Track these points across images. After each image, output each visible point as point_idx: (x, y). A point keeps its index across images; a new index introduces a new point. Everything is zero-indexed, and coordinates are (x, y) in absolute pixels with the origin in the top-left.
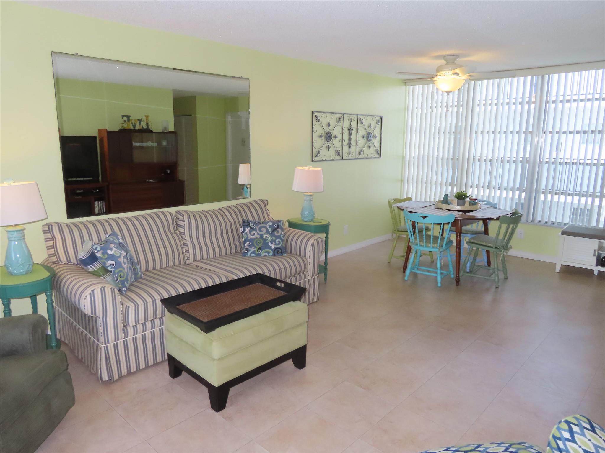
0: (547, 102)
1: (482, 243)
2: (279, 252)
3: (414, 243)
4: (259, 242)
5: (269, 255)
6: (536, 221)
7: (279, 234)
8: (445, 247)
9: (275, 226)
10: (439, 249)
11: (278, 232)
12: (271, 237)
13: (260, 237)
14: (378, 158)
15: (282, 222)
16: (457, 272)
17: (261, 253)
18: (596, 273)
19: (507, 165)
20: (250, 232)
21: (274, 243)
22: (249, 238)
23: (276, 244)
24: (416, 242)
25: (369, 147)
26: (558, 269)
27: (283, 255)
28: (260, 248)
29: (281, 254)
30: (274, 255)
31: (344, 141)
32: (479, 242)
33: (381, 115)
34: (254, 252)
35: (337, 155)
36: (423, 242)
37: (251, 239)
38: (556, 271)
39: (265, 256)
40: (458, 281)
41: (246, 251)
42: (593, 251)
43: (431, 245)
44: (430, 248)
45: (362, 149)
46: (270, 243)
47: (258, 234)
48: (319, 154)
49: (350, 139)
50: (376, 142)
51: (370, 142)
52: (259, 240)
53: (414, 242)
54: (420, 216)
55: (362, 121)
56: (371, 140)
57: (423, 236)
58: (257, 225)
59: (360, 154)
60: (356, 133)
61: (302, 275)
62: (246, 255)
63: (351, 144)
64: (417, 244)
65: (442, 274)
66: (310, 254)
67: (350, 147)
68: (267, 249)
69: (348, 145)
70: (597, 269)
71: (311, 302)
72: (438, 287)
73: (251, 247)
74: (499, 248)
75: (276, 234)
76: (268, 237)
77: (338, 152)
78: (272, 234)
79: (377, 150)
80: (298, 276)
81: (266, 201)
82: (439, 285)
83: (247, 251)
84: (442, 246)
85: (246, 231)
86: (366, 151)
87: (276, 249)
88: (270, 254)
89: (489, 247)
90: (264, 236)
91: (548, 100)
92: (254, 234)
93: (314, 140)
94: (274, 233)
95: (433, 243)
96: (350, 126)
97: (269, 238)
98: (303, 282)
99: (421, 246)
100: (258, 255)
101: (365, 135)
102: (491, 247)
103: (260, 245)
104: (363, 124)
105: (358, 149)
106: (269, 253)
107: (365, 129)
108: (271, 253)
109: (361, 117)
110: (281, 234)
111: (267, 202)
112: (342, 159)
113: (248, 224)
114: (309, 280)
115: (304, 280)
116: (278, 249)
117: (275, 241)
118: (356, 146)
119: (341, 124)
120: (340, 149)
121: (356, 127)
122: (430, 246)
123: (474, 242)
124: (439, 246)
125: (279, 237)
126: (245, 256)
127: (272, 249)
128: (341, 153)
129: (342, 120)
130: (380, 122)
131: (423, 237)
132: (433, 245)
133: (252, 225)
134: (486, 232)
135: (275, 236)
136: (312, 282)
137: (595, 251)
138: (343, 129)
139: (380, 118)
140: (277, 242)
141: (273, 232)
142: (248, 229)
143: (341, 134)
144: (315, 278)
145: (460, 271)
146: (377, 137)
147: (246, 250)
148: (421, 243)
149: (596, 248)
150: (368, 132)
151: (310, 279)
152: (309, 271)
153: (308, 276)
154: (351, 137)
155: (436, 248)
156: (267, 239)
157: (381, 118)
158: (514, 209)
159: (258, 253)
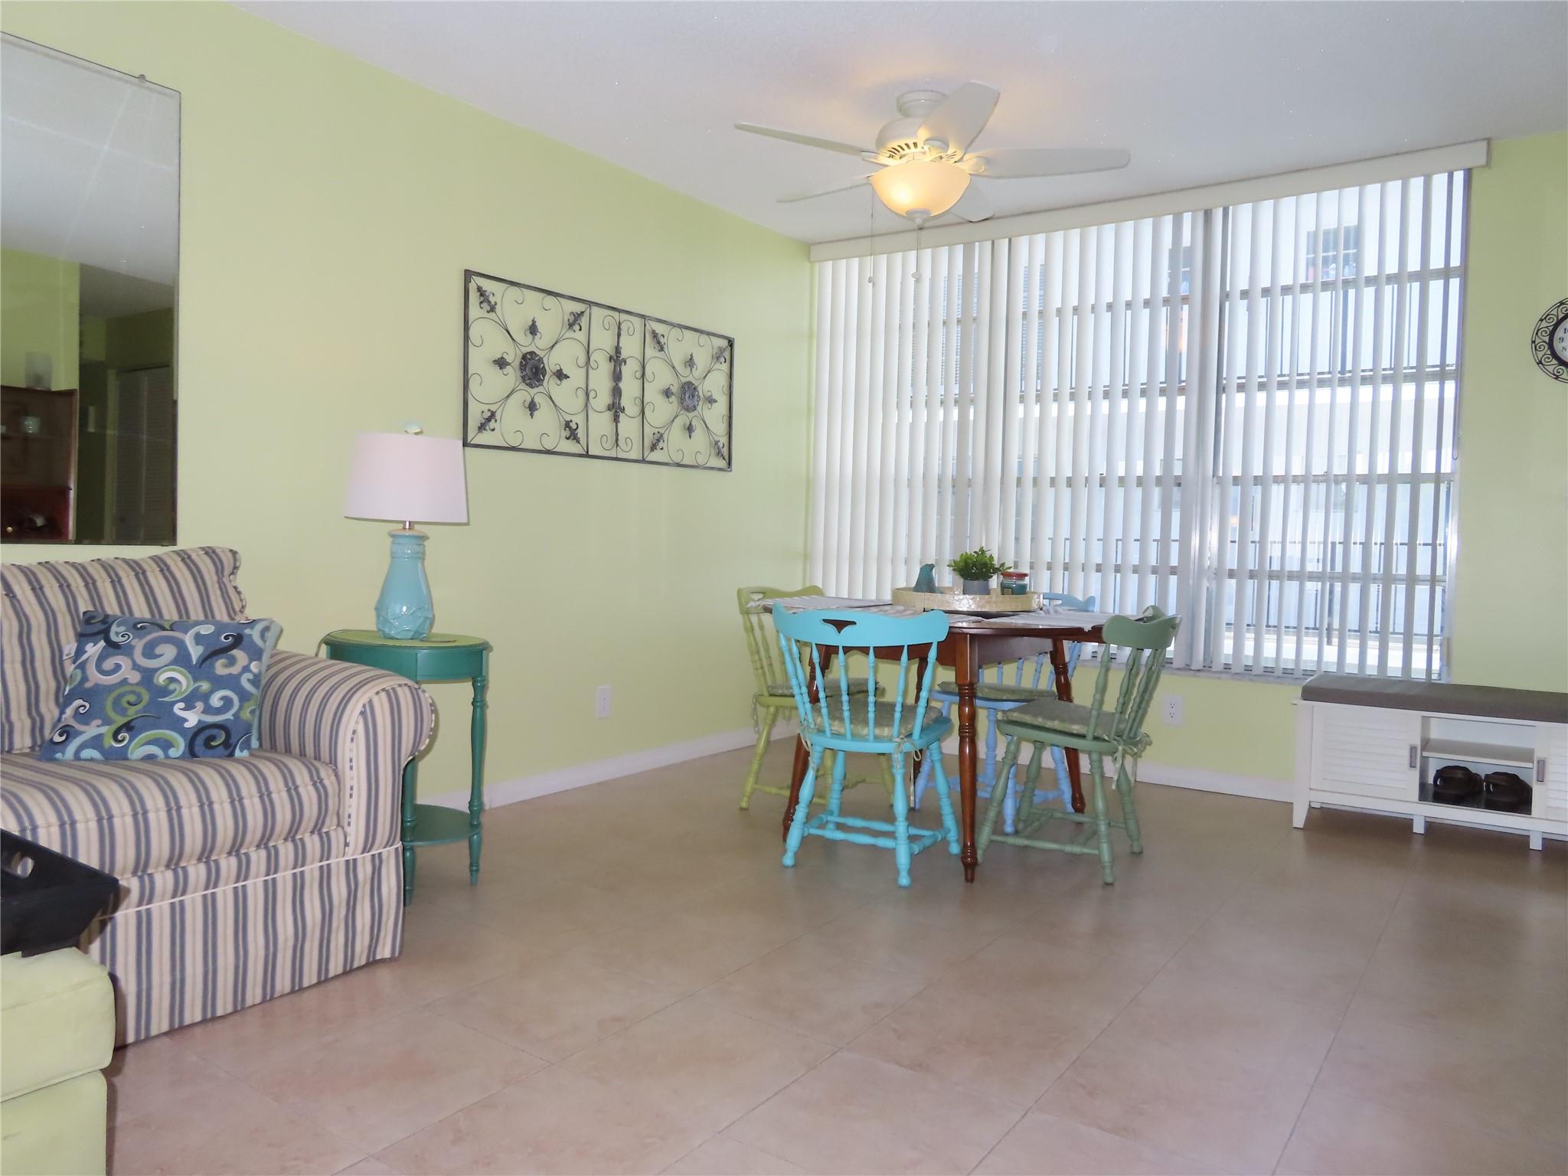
0: (1225, 296)
1: (1049, 724)
2: (213, 744)
3: (812, 726)
4: (132, 698)
5: (167, 757)
6: (1218, 666)
7: (235, 670)
8: (920, 738)
9: (226, 638)
10: (899, 745)
11: (232, 661)
12: (192, 683)
13: (143, 678)
14: (720, 469)
15: (259, 627)
16: (968, 829)
17: (127, 747)
18: (1419, 828)
19: (1119, 493)
20: (102, 658)
21: (200, 706)
22: (88, 685)
23: (208, 710)
24: (819, 720)
25: (690, 429)
26: (1299, 819)
27: (231, 755)
28: (128, 727)
29: (227, 753)
30: (191, 753)
31: (592, 395)
32: (1039, 721)
33: (730, 335)
34: (96, 742)
35: (568, 439)
36: (841, 719)
37: (97, 685)
38: (1295, 825)
39: (150, 758)
40: (970, 864)
41: (57, 739)
42: (1406, 753)
43: (870, 730)
44: (867, 740)
45: (662, 431)
46: (181, 705)
47: (136, 667)
48: (492, 424)
49: (617, 392)
50: (714, 415)
51: (691, 415)
52: (133, 692)
53: (811, 720)
54: (824, 620)
55: (662, 340)
56: (695, 407)
57: (841, 696)
58: (143, 631)
59: (653, 447)
60: (639, 375)
61: (312, 843)
62: (59, 755)
63: (620, 407)
64: (821, 731)
65: (912, 839)
66: (351, 750)
67: (616, 419)
68: (158, 730)
69: (609, 409)
70: (1424, 814)
71: (360, 960)
72: (901, 887)
73: (83, 718)
74: (1107, 738)
75: (220, 667)
76: (181, 678)
77: (570, 428)
78: (201, 669)
79: (717, 443)
80: (290, 845)
81: (230, 555)
82: (904, 880)
83: (64, 738)
84: (910, 735)
85: (85, 657)
86: (676, 443)
87: (202, 728)
88: (172, 752)
89: (1072, 735)
90: (161, 678)
91: (1228, 289)
92: (118, 667)
93: (471, 371)
94: (212, 666)
95: (878, 723)
96: (618, 350)
97: (184, 682)
98: (317, 874)
99: (837, 735)
100: (118, 757)
101: (674, 389)
102: (1082, 736)
103: (132, 710)
104: (666, 349)
105: (648, 430)
106: (166, 745)
107: (674, 368)
108: (178, 749)
109: (660, 329)
110: (246, 669)
111: (235, 560)
112: (587, 455)
113: (103, 627)
114: (351, 866)
115: (325, 863)
116: (214, 732)
117: (206, 697)
118: (639, 419)
119: (581, 336)
120: (578, 419)
121: (638, 355)
122: (868, 735)
123: (1023, 721)
124: (899, 733)
125: (232, 682)
126: (52, 760)
127: (182, 731)
128: (581, 433)
129: (584, 321)
130: (727, 354)
131: (841, 702)
132: (878, 731)
133: (117, 634)
134: (1064, 690)
135: (216, 676)
136: (364, 871)
137: (1413, 749)
138: (588, 353)
139: (724, 343)
140: (215, 701)
141: (208, 662)
142: (93, 649)
143: (584, 370)
144: (384, 856)
145: (977, 830)
146: (716, 401)
147: (61, 735)
148: (837, 726)
149: (1418, 743)
150: (684, 380)
151: (355, 860)
152: (349, 824)
153: (346, 844)
154: (621, 385)
155: (890, 739)
156: (172, 687)
157: (731, 343)
158: (1148, 608)
159: (112, 747)
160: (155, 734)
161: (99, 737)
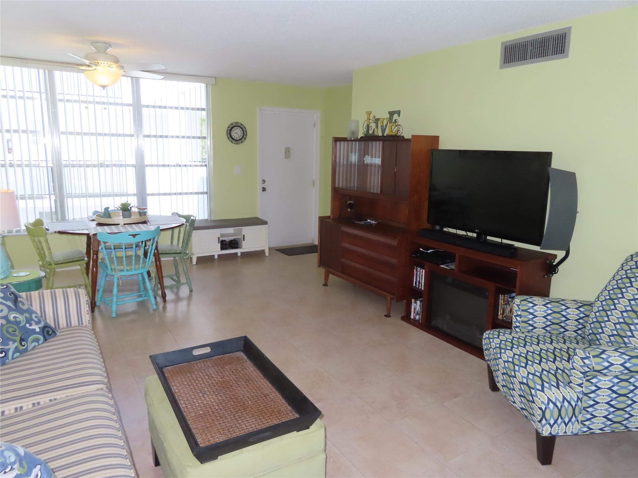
2: (50, 333)
4: (12, 329)
5: (40, 344)
7: (27, 306)
9: (10, 295)
11: (23, 304)
12: (22, 316)
13: (6, 320)
16: (162, 287)
17: (27, 347)
18: (216, 257)
21: (33, 323)
23: (37, 323)
26: (194, 262)
27: (57, 335)
28: (22, 340)
29: (54, 335)
30: (45, 340)
34: (16, 350)
39: (34, 347)
40: (164, 297)
42: (218, 239)
46: (27, 325)
52: (9, 327)
62: (7, 361)
68: (31, 336)
75: (24, 308)
76: (17, 315)
78: (18, 309)
82: (155, 307)
83: (4, 354)
87: (42, 329)
88: (40, 342)
90: (11, 317)
94: (20, 307)
100: (23, 352)
103: (17, 333)
106: (37, 340)
108: (40, 339)
116: (46, 329)
117: (31, 319)
127: (37, 333)
135: (26, 310)
140: (34, 319)
141: (17, 306)
147: (2, 353)
149: (220, 236)
156: (18, 320)
159: (23, 349)
160: (32, 338)
161: (17, 348)
